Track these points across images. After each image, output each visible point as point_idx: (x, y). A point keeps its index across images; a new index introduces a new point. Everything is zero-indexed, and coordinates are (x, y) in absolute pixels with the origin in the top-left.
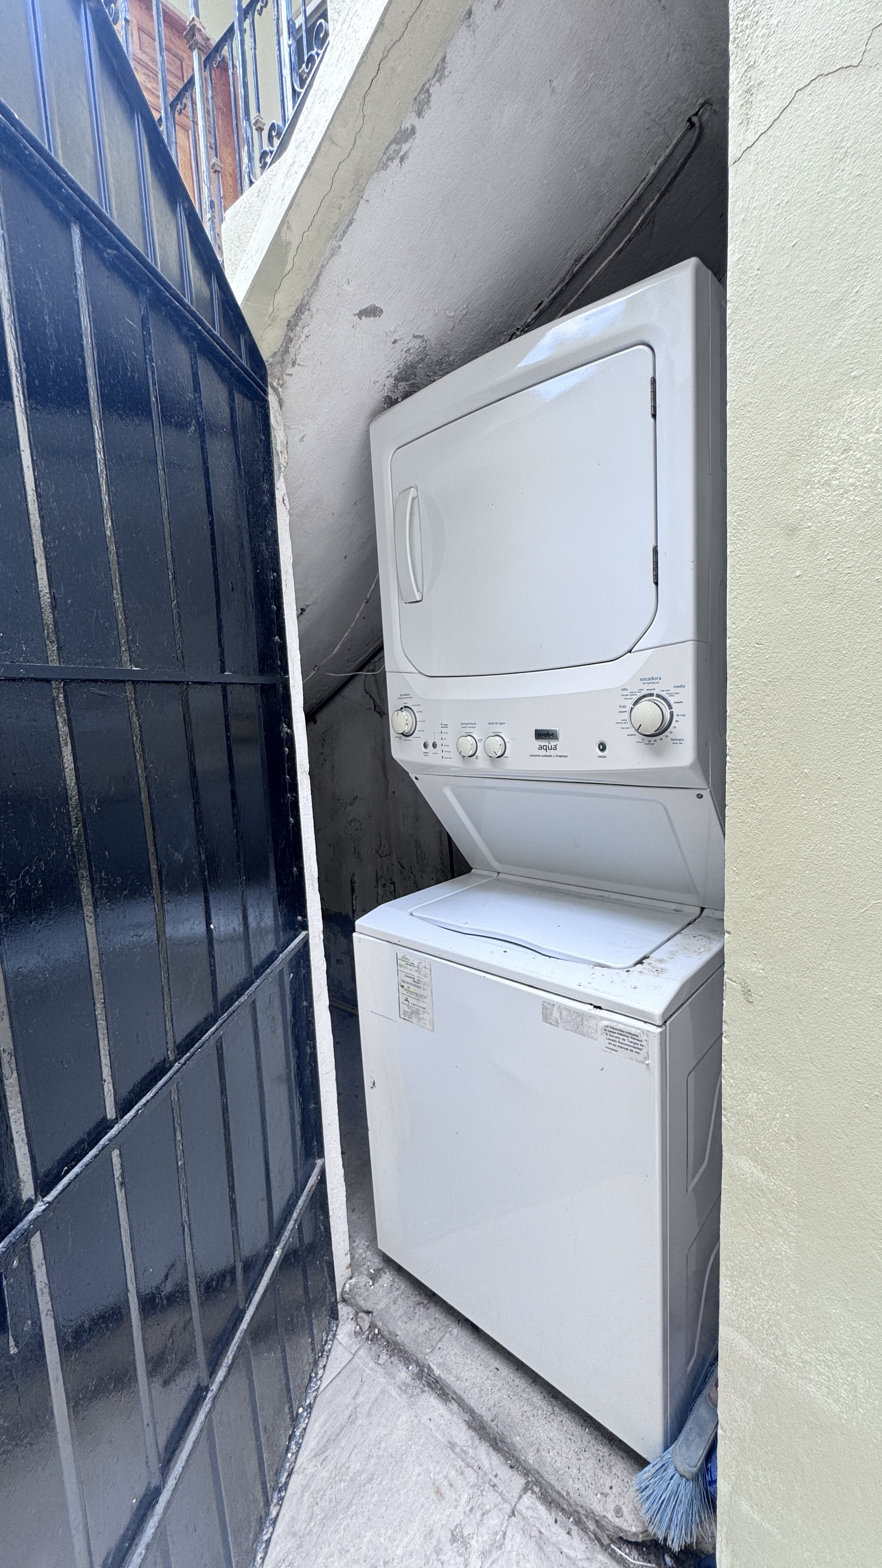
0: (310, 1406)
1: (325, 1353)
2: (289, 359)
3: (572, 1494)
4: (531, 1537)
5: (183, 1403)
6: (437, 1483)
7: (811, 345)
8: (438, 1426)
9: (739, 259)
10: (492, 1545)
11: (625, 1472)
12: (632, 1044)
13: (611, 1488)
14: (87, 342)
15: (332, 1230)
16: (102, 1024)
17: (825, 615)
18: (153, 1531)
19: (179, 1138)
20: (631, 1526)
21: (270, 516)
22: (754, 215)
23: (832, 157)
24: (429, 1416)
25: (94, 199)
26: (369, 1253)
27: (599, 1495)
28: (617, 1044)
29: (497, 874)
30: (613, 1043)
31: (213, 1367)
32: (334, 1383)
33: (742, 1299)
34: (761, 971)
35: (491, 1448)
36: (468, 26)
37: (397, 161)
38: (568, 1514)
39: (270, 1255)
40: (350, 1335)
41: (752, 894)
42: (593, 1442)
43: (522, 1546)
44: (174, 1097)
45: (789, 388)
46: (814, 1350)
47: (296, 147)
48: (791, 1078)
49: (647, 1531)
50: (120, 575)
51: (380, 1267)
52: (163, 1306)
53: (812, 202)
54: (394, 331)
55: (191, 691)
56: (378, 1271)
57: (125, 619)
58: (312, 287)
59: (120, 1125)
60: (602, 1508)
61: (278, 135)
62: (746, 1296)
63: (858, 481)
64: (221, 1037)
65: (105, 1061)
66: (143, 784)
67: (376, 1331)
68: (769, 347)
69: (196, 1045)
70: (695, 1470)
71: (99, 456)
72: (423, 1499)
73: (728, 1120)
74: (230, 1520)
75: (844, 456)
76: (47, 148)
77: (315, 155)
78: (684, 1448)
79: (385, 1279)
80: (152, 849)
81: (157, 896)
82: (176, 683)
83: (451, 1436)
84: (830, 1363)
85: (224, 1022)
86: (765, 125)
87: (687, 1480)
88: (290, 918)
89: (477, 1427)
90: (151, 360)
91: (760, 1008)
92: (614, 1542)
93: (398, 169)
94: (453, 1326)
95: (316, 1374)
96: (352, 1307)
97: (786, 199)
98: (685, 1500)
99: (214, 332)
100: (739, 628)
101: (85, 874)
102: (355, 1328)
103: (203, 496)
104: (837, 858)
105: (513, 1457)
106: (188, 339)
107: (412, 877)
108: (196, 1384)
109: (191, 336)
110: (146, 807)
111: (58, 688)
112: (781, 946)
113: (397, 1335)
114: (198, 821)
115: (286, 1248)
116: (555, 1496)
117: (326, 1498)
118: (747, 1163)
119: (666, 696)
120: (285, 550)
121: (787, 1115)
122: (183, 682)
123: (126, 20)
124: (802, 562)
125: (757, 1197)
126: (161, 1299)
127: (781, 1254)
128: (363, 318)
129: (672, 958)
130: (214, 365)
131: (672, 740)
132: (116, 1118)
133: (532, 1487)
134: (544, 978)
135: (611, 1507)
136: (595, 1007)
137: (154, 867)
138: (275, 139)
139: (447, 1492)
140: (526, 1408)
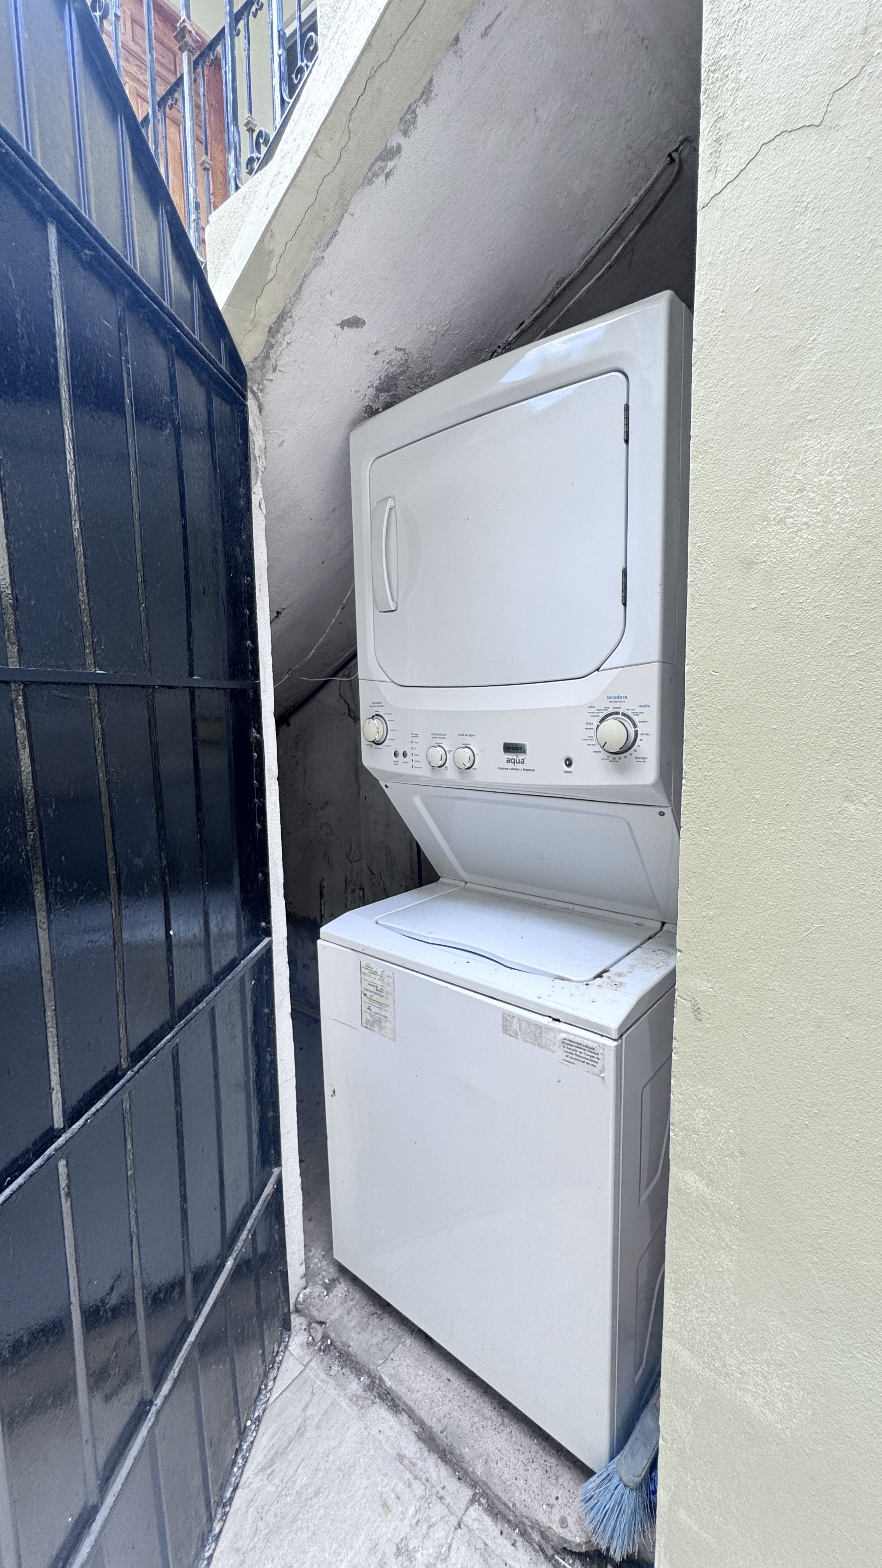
0: (259, 1419)
1: (276, 1365)
2: (269, 364)
3: (518, 1505)
4: (476, 1549)
5: (126, 1419)
6: (384, 1496)
7: (770, 387)
8: (387, 1438)
9: (705, 301)
10: (437, 1558)
11: (572, 1483)
12: (589, 1058)
13: (557, 1498)
14: (60, 341)
15: (287, 1240)
16: (51, 1032)
17: (777, 647)
18: (89, 1550)
19: (129, 1146)
20: (575, 1537)
21: (245, 520)
22: (720, 259)
23: (794, 210)
24: (379, 1428)
25: (73, 200)
26: (325, 1263)
27: (544, 1506)
28: (574, 1057)
29: (464, 883)
30: (570, 1055)
31: (158, 1382)
32: (284, 1395)
33: (685, 1311)
34: (710, 990)
35: (440, 1460)
36: (455, 52)
37: (382, 178)
38: (513, 1525)
39: (222, 1266)
40: (302, 1346)
41: (704, 914)
42: (541, 1453)
43: (467, 1558)
44: (126, 1105)
45: (749, 427)
46: (752, 1361)
47: (282, 158)
48: (736, 1094)
49: (590, 1541)
50: (87, 577)
51: (335, 1277)
52: (107, 1319)
53: (774, 251)
54: (376, 343)
55: (157, 695)
56: (333, 1281)
57: (91, 622)
58: (294, 296)
59: (68, 1135)
60: (547, 1518)
61: (266, 142)
62: (689, 1308)
63: (811, 520)
64: (177, 1044)
65: (54, 1069)
66: (103, 788)
67: (329, 1342)
68: (731, 387)
69: (151, 1053)
70: (639, 1480)
71: (68, 457)
72: (369, 1513)
73: (675, 1135)
74: (171, 1535)
75: (798, 496)
76: (25, 148)
77: (300, 167)
78: (630, 1456)
79: (339, 1289)
80: (111, 855)
81: (115, 902)
82: (143, 686)
83: (400, 1448)
84: (767, 1374)
85: (181, 1029)
86: (732, 174)
87: (632, 1489)
88: (254, 925)
89: (427, 1439)
90: (127, 362)
91: (709, 1026)
92: (558, 1553)
93: (383, 185)
94: (407, 1336)
95: (266, 1386)
96: (305, 1317)
97: (751, 247)
98: (628, 1511)
99: (194, 336)
100: (697, 656)
101: (39, 879)
102: (308, 1339)
103: (177, 499)
104: (784, 882)
105: (462, 1468)
106: (166, 340)
107: (381, 883)
108: (139, 1399)
109: (170, 339)
110: (106, 810)
111: (17, 691)
112: (730, 966)
113: (349, 1346)
114: (161, 826)
115: (238, 1259)
116: (502, 1507)
117: (272, 1513)
118: (692, 1178)
119: (632, 715)
120: (260, 554)
121: (732, 1131)
122: (150, 686)
123: (116, 16)
124: (757, 595)
125: (701, 1211)
126: (106, 1311)
127: (723, 1267)
128: (346, 328)
129: (631, 972)
130: (192, 368)
131: (636, 758)
132: (64, 1127)
133: (479, 1499)
134: (505, 990)
135: (557, 1518)
136: (554, 1019)
137: (112, 872)
138: (262, 146)
139: (394, 1505)
140: (476, 1419)
